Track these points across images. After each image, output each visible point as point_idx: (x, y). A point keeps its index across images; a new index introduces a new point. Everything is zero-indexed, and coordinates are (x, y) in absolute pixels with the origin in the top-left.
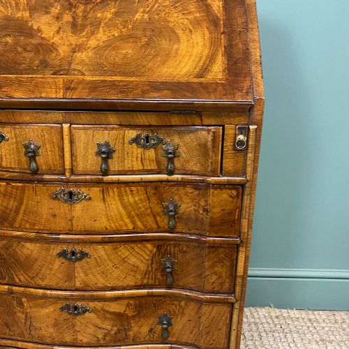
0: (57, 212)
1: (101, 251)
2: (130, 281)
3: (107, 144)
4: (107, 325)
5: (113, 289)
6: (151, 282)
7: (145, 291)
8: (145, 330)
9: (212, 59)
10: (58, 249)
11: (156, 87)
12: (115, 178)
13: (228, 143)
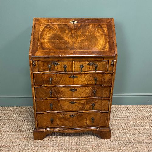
0: (70, 80)
1: (79, 89)
2: (86, 96)
3: (82, 65)
4: (80, 106)
6: (90, 96)
7: (89, 98)
8: (89, 107)
12: (84, 72)
13: (110, 64)
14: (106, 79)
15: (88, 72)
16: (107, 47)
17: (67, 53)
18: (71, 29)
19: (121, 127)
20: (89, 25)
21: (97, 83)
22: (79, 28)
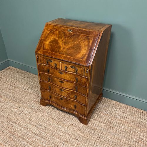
0: (59, 75)
1: (66, 82)
2: (70, 88)
3: (66, 67)
4: (67, 94)
5: (67, 89)
6: (73, 89)
7: (72, 91)
8: (73, 97)
9: (86, 54)
10: (59, 80)
11: (74, 60)
12: (68, 72)
13: (85, 71)
14: (83, 82)
15: (71, 73)
16: (85, 58)
17: (57, 56)
18: (66, 37)
19: (103, 121)
20: (80, 35)
21: (78, 82)
22: (72, 36)
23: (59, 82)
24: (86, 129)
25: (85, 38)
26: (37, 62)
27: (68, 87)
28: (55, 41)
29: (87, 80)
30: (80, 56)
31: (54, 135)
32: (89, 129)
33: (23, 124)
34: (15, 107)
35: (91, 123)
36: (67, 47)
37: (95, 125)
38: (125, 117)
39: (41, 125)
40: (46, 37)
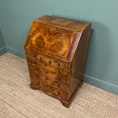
0: (44, 67)
1: (50, 73)
2: (54, 78)
3: (50, 61)
4: (51, 83)
5: (52, 78)
7: (56, 80)
8: (56, 85)
9: (67, 52)
11: (57, 56)
12: (51, 65)
13: (66, 66)
14: (65, 74)
15: (54, 66)
16: (66, 54)
17: (42, 51)
18: (50, 34)
19: (82, 105)
20: (62, 33)
21: (61, 74)
22: (55, 34)
23: (45, 73)
24: (68, 112)
25: (67, 36)
26: (26, 55)
27: (52, 77)
28: (40, 38)
29: (68, 73)
30: (62, 52)
31: (40, 116)
32: (70, 112)
33: (15, 106)
34: (10, 90)
35: (72, 107)
36: (51, 44)
37: (75, 108)
38: (101, 102)
39: (30, 108)
40: (33, 34)
